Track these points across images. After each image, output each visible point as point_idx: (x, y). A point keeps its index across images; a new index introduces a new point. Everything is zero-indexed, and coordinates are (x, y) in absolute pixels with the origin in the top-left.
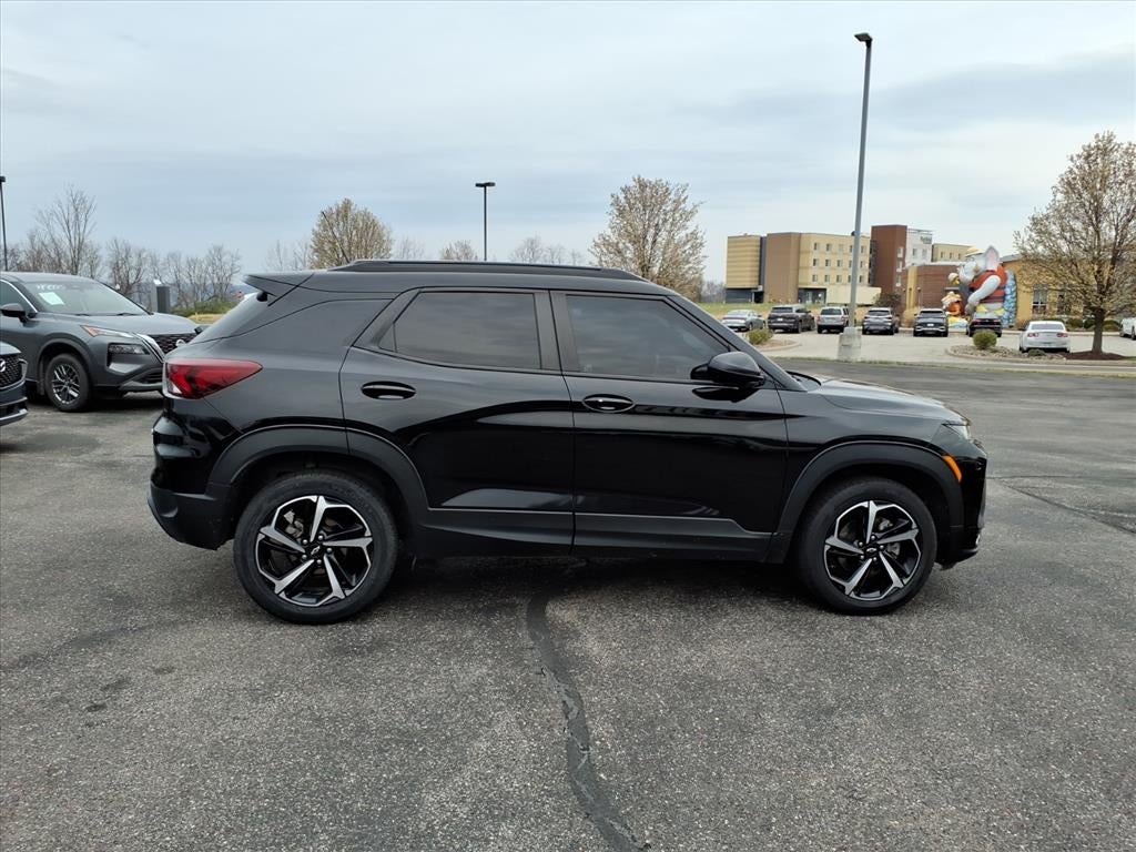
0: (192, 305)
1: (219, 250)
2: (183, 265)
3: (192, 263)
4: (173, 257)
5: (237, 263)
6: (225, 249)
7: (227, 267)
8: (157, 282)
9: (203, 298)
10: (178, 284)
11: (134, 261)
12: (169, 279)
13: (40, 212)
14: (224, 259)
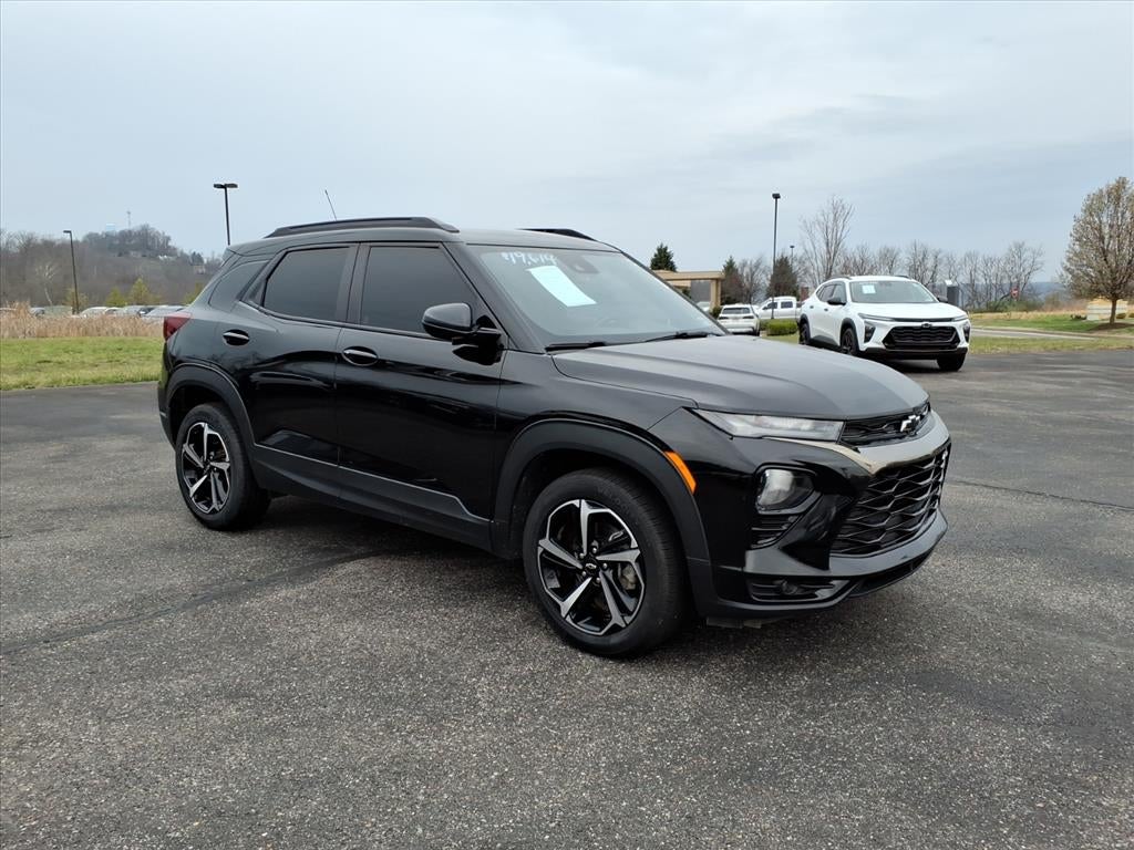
0: (983, 306)
1: (1019, 247)
2: (980, 265)
3: (988, 262)
4: (970, 256)
5: (1038, 259)
6: (1027, 245)
7: (1026, 264)
8: (949, 283)
9: (995, 297)
10: (972, 284)
11: (930, 263)
12: (963, 279)
13: (805, 222)
14: (1024, 257)
